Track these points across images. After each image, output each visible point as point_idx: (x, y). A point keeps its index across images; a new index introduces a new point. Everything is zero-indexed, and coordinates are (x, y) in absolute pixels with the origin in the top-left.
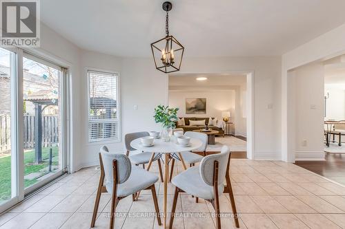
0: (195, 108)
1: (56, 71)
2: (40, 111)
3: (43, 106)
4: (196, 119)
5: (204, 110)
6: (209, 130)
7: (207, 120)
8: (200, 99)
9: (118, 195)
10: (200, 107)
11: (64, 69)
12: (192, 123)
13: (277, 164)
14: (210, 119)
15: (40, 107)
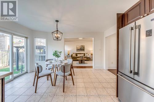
0: (80, 49)
1: (24, 39)
2: (18, 50)
3: (19, 49)
4: (80, 54)
5: (84, 50)
6: (83, 58)
7: (84, 54)
8: (82, 46)
9: (39, 76)
10: (82, 49)
11: (26, 38)
12: (79, 55)
13: (101, 70)
14: (86, 54)
15: (18, 49)
